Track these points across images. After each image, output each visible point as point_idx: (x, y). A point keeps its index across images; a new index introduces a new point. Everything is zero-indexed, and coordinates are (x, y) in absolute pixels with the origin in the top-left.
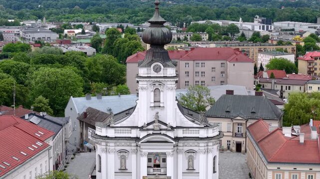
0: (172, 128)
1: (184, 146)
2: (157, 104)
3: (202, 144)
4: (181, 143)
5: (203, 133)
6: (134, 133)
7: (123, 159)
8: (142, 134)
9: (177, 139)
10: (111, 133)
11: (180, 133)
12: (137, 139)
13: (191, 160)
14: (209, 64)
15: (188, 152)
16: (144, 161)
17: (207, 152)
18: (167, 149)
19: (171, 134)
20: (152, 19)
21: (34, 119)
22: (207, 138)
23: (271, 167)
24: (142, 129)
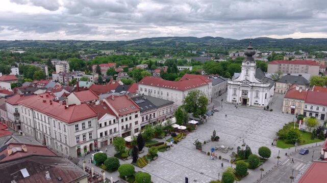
0: (251, 83)
1: (255, 89)
2: (247, 75)
3: (261, 89)
4: (254, 88)
5: (262, 85)
6: (239, 83)
7: (235, 91)
8: (241, 84)
9: (253, 86)
10: (232, 83)
11: (254, 85)
12: (239, 85)
13: (257, 94)
14: (301, 66)
15: (257, 91)
16: (241, 92)
17: (263, 92)
18: (249, 89)
19: (251, 85)
20: (248, 47)
21: (216, 78)
22: (264, 87)
23: (285, 99)
24: (241, 82)
